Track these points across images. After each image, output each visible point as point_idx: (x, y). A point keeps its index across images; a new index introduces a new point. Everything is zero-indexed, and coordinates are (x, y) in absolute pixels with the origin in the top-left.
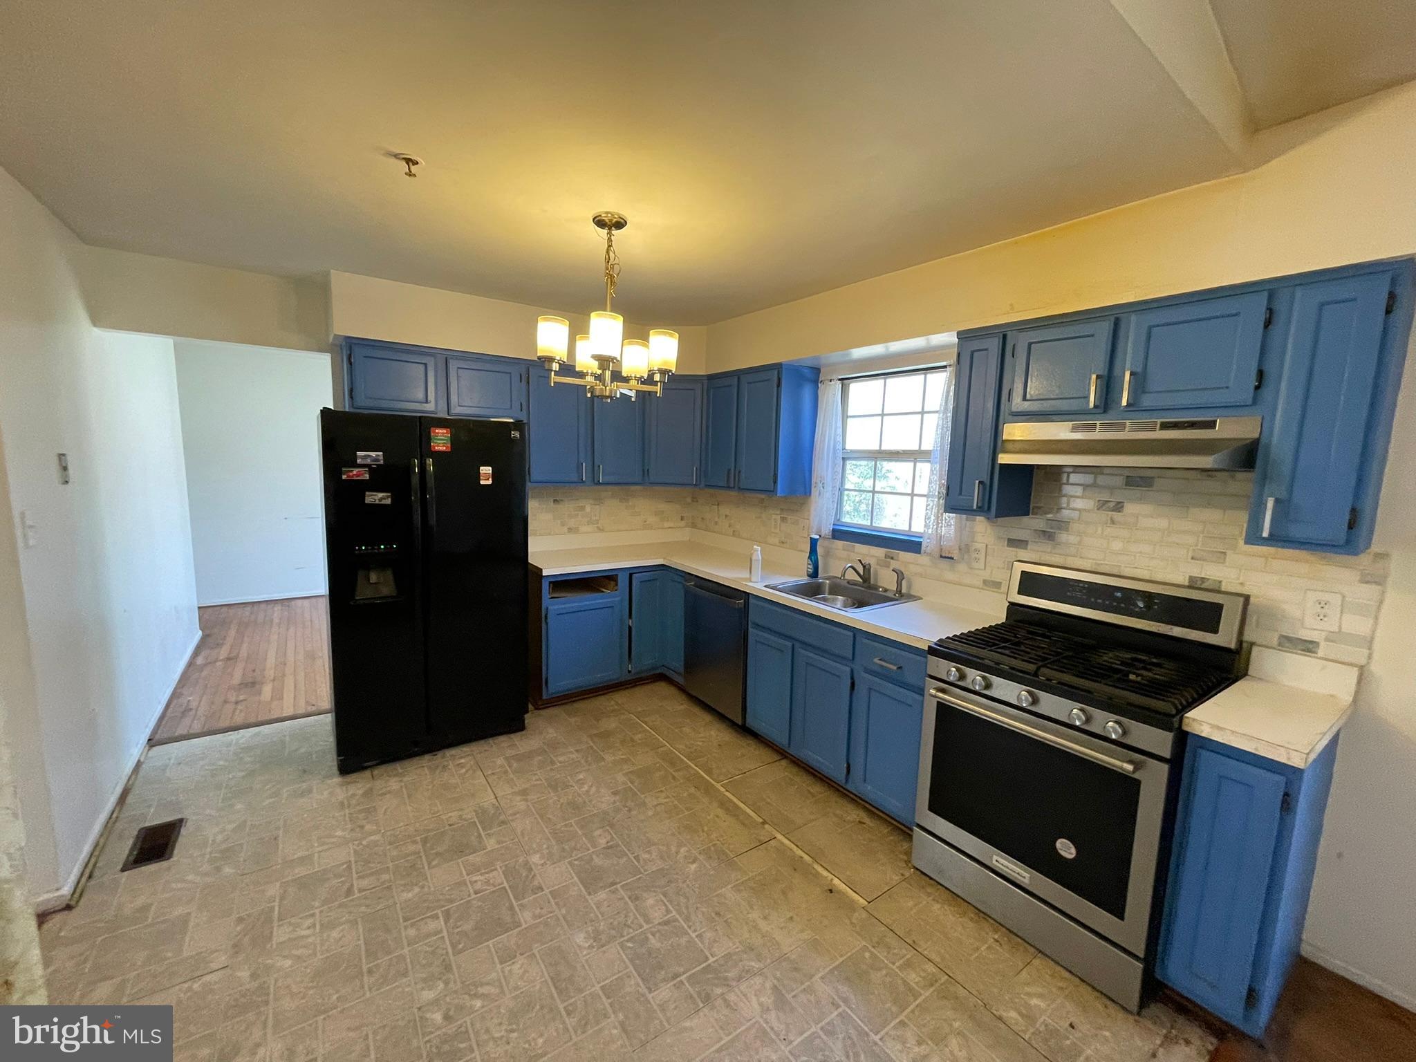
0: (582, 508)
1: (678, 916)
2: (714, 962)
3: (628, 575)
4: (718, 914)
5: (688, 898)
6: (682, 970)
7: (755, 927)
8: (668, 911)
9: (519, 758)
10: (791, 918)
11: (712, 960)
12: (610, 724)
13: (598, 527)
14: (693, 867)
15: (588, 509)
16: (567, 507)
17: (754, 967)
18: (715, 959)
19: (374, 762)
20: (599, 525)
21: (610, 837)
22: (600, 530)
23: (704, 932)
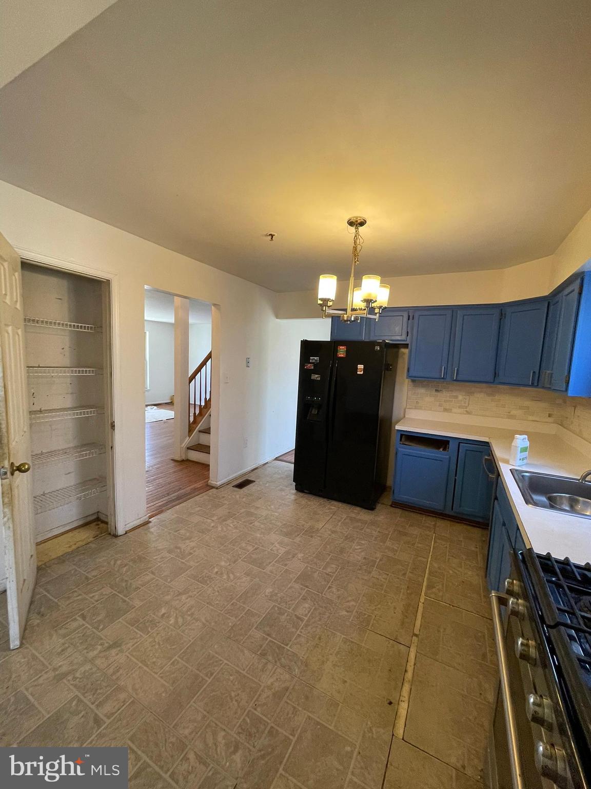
0: (456, 397)
1: (305, 621)
2: (287, 649)
3: (458, 443)
4: (320, 638)
5: (320, 619)
6: (274, 636)
7: (323, 662)
8: (306, 615)
9: (352, 519)
10: (345, 682)
11: (288, 648)
12: (415, 531)
13: (466, 411)
14: (344, 613)
15: (460, 397)
16: (445, 395)
17: (295, 671)
18: (289, 649)
19: (307, 492)
20: (468, 410)
21: (335, 571)
22: (468, 413)
23: (303, 636)
